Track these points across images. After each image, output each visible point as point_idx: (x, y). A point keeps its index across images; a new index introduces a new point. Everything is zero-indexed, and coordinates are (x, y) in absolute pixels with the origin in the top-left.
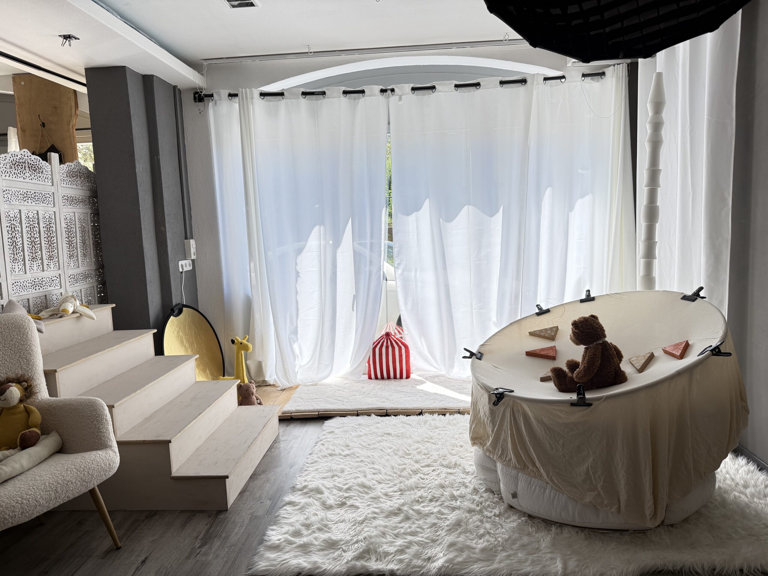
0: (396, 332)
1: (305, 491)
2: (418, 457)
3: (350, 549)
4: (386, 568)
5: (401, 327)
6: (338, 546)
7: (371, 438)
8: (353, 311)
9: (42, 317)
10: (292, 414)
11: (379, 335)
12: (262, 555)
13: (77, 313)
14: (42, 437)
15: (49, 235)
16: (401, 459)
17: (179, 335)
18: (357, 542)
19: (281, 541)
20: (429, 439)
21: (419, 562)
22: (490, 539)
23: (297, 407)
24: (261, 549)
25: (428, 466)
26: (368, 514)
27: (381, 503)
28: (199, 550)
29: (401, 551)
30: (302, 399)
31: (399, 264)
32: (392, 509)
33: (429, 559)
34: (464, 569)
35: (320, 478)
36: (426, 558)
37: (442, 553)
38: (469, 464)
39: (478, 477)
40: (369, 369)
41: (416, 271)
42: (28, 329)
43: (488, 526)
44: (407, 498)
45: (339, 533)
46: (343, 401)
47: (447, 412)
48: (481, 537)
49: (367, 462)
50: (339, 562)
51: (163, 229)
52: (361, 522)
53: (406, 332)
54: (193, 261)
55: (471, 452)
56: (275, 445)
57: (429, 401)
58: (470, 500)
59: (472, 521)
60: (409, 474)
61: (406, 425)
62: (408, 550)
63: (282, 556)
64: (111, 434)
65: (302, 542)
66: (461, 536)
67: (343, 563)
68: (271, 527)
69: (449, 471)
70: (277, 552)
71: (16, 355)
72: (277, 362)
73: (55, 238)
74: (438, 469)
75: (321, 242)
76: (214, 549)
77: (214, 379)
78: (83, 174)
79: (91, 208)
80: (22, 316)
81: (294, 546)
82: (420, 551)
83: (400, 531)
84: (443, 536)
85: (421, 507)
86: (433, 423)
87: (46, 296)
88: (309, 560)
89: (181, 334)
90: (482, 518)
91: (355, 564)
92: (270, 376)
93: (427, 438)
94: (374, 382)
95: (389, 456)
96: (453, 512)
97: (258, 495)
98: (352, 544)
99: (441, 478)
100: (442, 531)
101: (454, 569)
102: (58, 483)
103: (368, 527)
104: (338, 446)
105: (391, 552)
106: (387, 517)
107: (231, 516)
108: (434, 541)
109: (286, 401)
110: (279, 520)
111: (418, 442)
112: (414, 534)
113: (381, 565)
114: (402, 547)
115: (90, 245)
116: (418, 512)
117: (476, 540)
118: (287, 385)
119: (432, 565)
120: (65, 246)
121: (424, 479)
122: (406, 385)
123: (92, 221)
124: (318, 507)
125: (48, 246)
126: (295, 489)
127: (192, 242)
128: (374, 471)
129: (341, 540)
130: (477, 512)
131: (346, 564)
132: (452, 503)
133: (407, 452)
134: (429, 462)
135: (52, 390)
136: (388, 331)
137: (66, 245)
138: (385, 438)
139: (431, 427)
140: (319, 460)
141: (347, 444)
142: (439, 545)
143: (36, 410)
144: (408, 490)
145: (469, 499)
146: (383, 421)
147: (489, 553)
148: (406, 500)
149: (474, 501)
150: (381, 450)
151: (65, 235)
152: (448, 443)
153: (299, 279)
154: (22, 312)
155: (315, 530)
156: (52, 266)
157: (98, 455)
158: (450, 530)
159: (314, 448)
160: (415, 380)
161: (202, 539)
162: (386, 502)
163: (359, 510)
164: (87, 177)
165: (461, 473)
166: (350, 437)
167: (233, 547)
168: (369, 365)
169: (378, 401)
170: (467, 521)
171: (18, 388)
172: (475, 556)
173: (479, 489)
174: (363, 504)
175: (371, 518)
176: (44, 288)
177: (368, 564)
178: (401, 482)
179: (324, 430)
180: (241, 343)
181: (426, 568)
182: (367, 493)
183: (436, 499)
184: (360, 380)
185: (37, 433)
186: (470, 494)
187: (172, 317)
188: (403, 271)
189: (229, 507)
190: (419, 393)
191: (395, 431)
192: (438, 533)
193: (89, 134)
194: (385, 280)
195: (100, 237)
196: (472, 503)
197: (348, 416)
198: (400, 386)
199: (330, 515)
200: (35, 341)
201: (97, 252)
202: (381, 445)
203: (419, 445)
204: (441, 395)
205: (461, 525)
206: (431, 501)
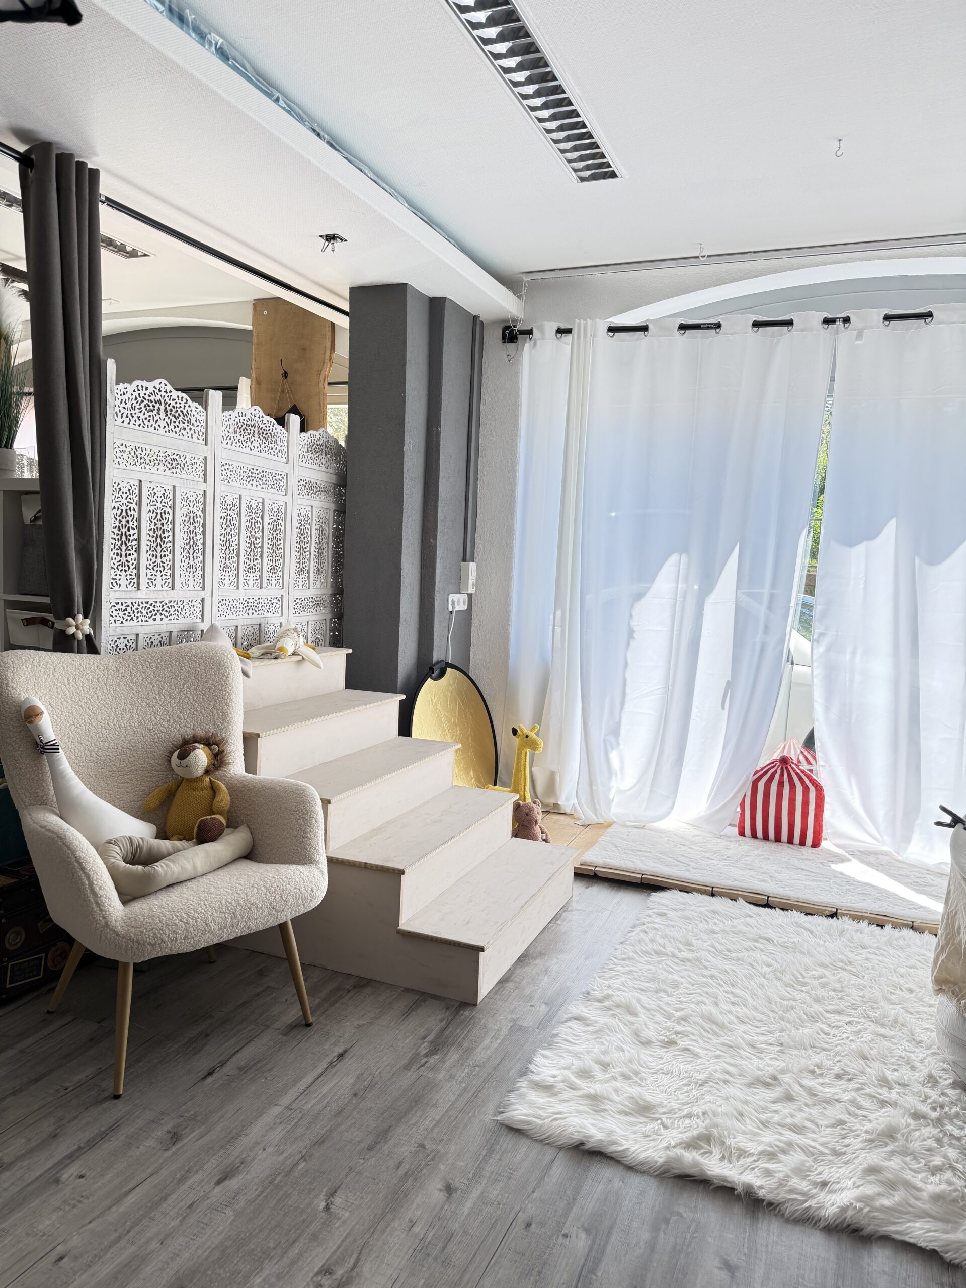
0: (802, 758)
1: (607, 1003)
2: (821, 992)
3: (676, 1126)
4: (739, 1179)
5: (811, 752)
6: (654, 1114)
7: (733, 939)
8: (723, 708)
9: (252, 655)
10: (597, 869)
11: (766, 760)
12: (523, 1095)
13: (299, 655)
14: (227, 831)
15: (275, 535)
16: (787, 988)
17: (436, 709)
18: (689, 1116)
19: (556, 1079)
20: (846, 964)
21: (804, 1186)
22: (955, 1180)
23: (606, 858)
24: (523, 1084)
25: (839, 1012)
26: (716, 1071)
27: (742, 1058)
28: (425, 1059)
29: (771, 1156)
30: (616, 847)
31: (821, 635)
32: (759, 1073)
33: (824, 1184)
34: (895, 1223)
35: (634, 988)
36: (819, 1180)
37: (850, 1179)
38: (924, 1026)
39: (939, 1054)
40: (740, 818)
41: (854, 653)
42: (230, 669)
43: (953, 1153)
44: (791, 1061)
45: (658, 1092)
46: (689, 865)
47: (888, 922)
48: (936, 1170)
49: (721, 979)
50: (653, 1143)
51: (433, 541)
52: (700, 1082)
53: (820, 762)
54: (470, 596)
55: (931, 1006)
56: (564, 914)
57: (853, 896)
58: (919, 1094)
59: (919, 1137)
60: (800, 1019)
61: (803, 930)
62: (783, 1156)
63: (556, 1105)
64: (320, 844)
65: (592, 1091)
66: (893, 1158)
67: (660, 1146)
68: (543, 1052)
69: (882, 1031)
70: (550, 1096)
71: (209, 704)
72: (581, 777)
73: (282, 542)
74: (859, 1023)
75: (679, 585)
76: (447, 1063)
77: (479, 787)
78: (330, 449)
79: (336, 502)
80: (224, 648)
81: (578, 1093)
82: (807, 1164)
83: (772, 1118)
84: (857, 1150)
85: (818, 1084)
86: (857, 936)
87: (260, 625)
88: (601, 1126)
89: (439, 708)
90: (941, 1135)
91: (681, 1155)
92: (566, 798)
93: (842, 961)
94: (748, 844)
95: (765, 978)
96: (881, 1108)
97: (527, 992)
98: (680, 1118)
99: (862, 1040)
100: (855, 1138)
101: (874, 1217)
102: (239, 904)
103: (713, 1096)
104: (672, 940)
105: (751, 1151)
106: (750, 1085)
107: (481, 1016)
108: (836, 1153)
109: (590, 845)
110: (558, 1043)
111: (823, 965)
112: (797, 1129)
113: (730, 1170)
114: (772, 1147)
115: (328, 557)
116: (812, 1093)
117: (923, 1175)
118: (593, 818)
119: (828, 1198)
120: (294, 554)
121: (829, 1035)
122: (810, 858)
123: (334, 522)
124: (626, 1038)
125: (271, 552)
126: (590, 997)
127: (472, 566)
128: (734, 999)
129: (661, 1105)
130: (932, 1121)
131: (666, 1150)
132: (880, 1091)
133: (801, 979)
134: (842, 1005)
135: (251, 765)
136: (785, 754)
137: (296, 553)
138: (761, 946)
139: (853, 943)
140: (635, 956)
141: (688, 940)
142: (846, 1163)
143: (225, 789)
144: (796, 1048)
145: (917, 1093)
146: (760, 915)
147: (951, 1207)
148: (790, 1065)
149: (927, 1098)
150: (751, 964)
151: (295, 539)
152: (883, 979)
153: (632, 642)
154: (225, 643)
155: (617, 1076)
156: (273, 582)
157: (298, 873)
158: (872, 1141)
159: (630, 935)
160: (829, 852)
161: (431, 1043)
162: (751, 1059)
163: (699, 1061)
164: (336, 455)
165: (904, 1041)
166: (695, 930)
167: (477, 1068)
168: (743, 810)
169: (753, 877)
170: (909, 1133)
171: (206, 753)
172: (918, 1203)
173: (940, 1077)
174: (707, 1052)
175: (720, 1080)
176: (260, 612)
177: (706, 1162)
178: (783, 1031)
179: (648, 908)
180: (527, 736)
181: (815, 1201)
182: (716, 1034)
183: (849, 1077)
184: (722, 833)
185: (221, 823)
186: (919, 1082)
187: (429, 679)
188: (829, 649)
189: (480, 999)
190: (835, 877)
191: (781, 938)
192: (846, 1141)
193: (344, 391)
194: (790, 663)
195: (343, 547)
196: (922, 1102)
197: (695, 893)
198: (798, 859)
199: (645, 1055)
200: (237, 687)
201: (336, 568)
202: (752, 956)
203: (825, 972)
204: (879, 889)
205: (896, 1137)
206: (838, 1077)
